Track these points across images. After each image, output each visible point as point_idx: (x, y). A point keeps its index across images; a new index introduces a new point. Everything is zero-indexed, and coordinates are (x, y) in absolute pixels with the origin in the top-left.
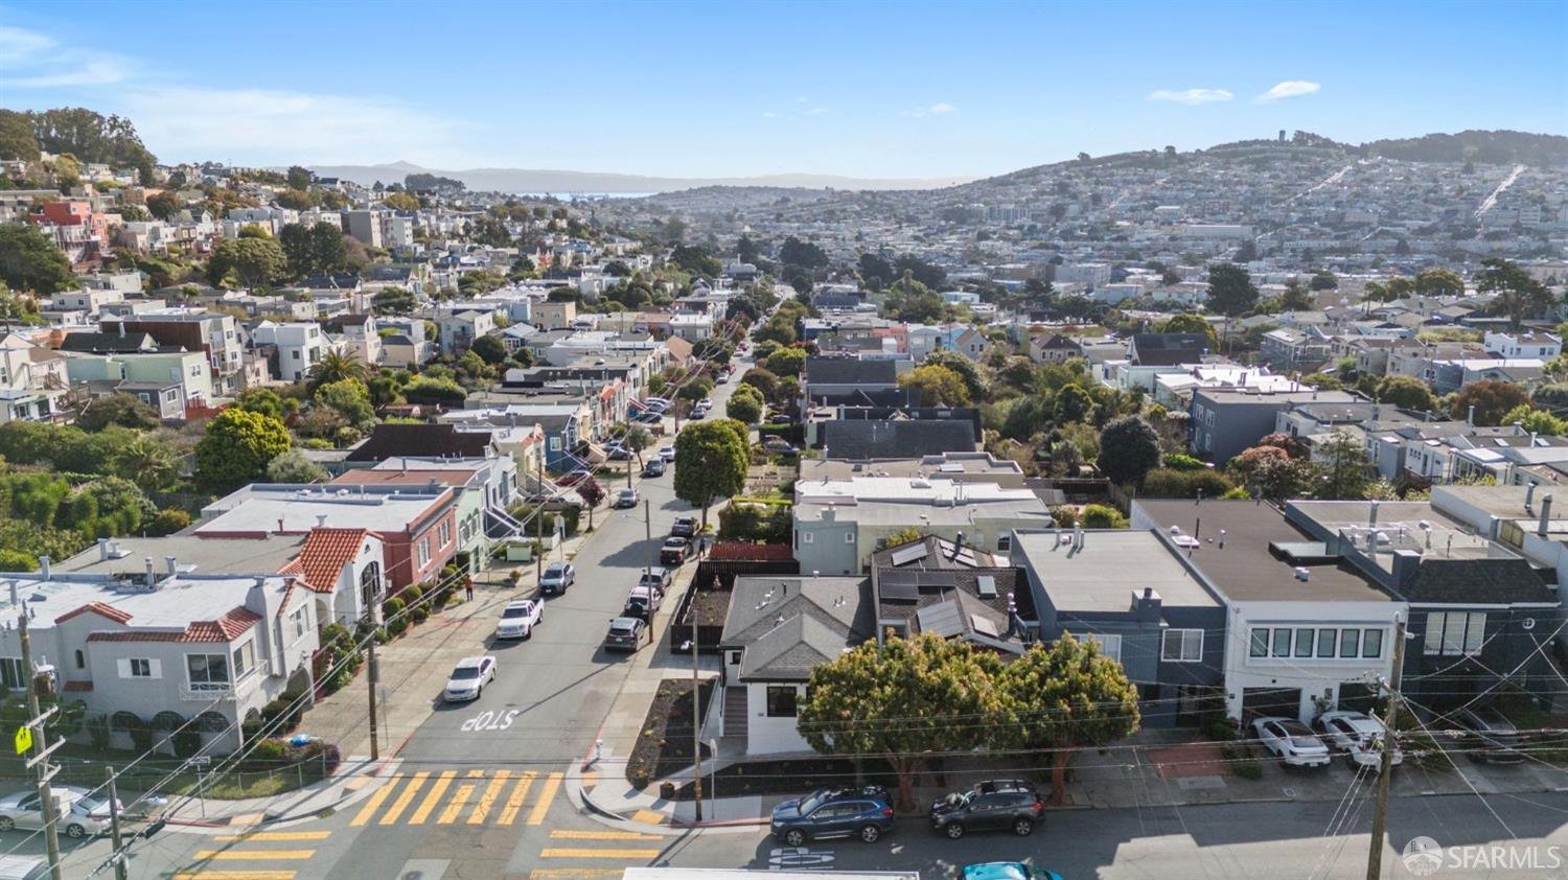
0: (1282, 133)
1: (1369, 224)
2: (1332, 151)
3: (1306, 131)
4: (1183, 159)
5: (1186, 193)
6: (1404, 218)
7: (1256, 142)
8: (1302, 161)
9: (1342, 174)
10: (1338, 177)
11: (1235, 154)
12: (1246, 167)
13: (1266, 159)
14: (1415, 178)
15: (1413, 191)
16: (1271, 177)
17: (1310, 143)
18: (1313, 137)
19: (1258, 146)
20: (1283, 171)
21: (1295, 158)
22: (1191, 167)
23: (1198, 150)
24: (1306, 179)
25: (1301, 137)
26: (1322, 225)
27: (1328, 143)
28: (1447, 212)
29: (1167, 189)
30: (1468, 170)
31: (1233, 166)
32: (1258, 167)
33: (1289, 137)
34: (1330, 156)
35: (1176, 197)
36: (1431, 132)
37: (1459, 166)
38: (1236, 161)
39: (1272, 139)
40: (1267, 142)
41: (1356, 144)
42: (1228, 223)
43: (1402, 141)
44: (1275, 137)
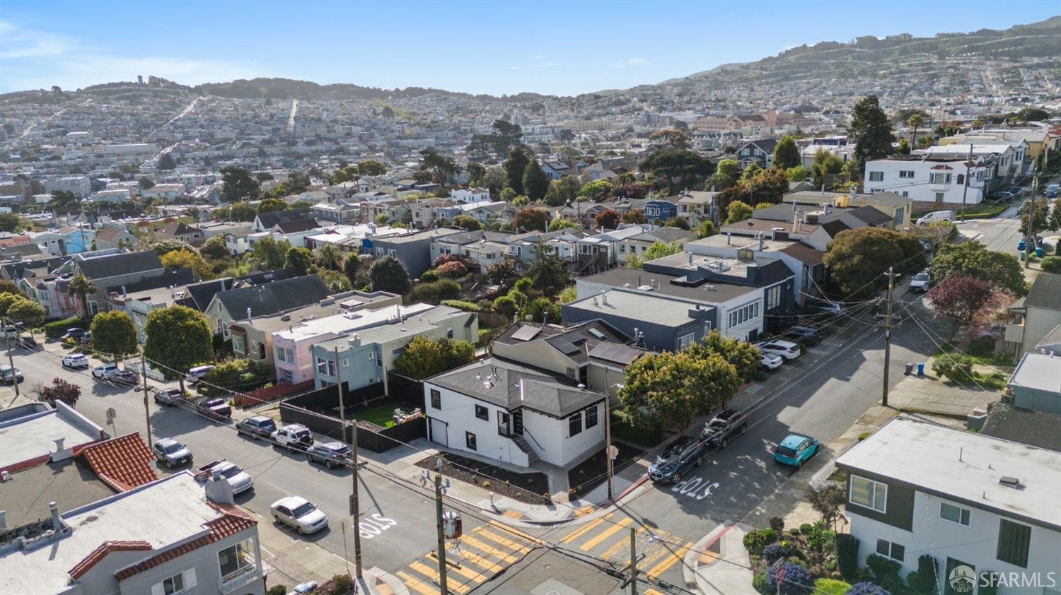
0: (140, 78)
1: (231, 139)
2: (180, 91)
3: (157, 76)
4: (68, 96)
5: (85, 122)
6: (249, 134)
7: (122, 84)
8: (162, 98)
9: (192, 106)
10: (190, 108)
11: (110, 93)
12: (122, 102)
13: (135, 96)
14: (240, 109)
15: (244, 117)
16: (144, 109)
17: (162, 85)
18: (163, 81)
19: (125, 87)
20: (152, 105)
21: (156, 95)
22: (78, 102)
23: (78, 90)
24: (170, 110)
25: (153, 80)
26: (202, 141)
27: (174, 85)
28: (274, 129)
29: (67, 119)
30: (269, 103)
31: (112, 101)
32: (131, 101)
33: (146, 80)
34: (179, 95)
35: (78, 125)
36: (237, 79)
37: (263, 101)
38: (112, 97)
39: (134, 82)
40: (130, 84)
41: (193, 86)
42: (133, 142)
43: (219, 84)
44: (135, 80)
